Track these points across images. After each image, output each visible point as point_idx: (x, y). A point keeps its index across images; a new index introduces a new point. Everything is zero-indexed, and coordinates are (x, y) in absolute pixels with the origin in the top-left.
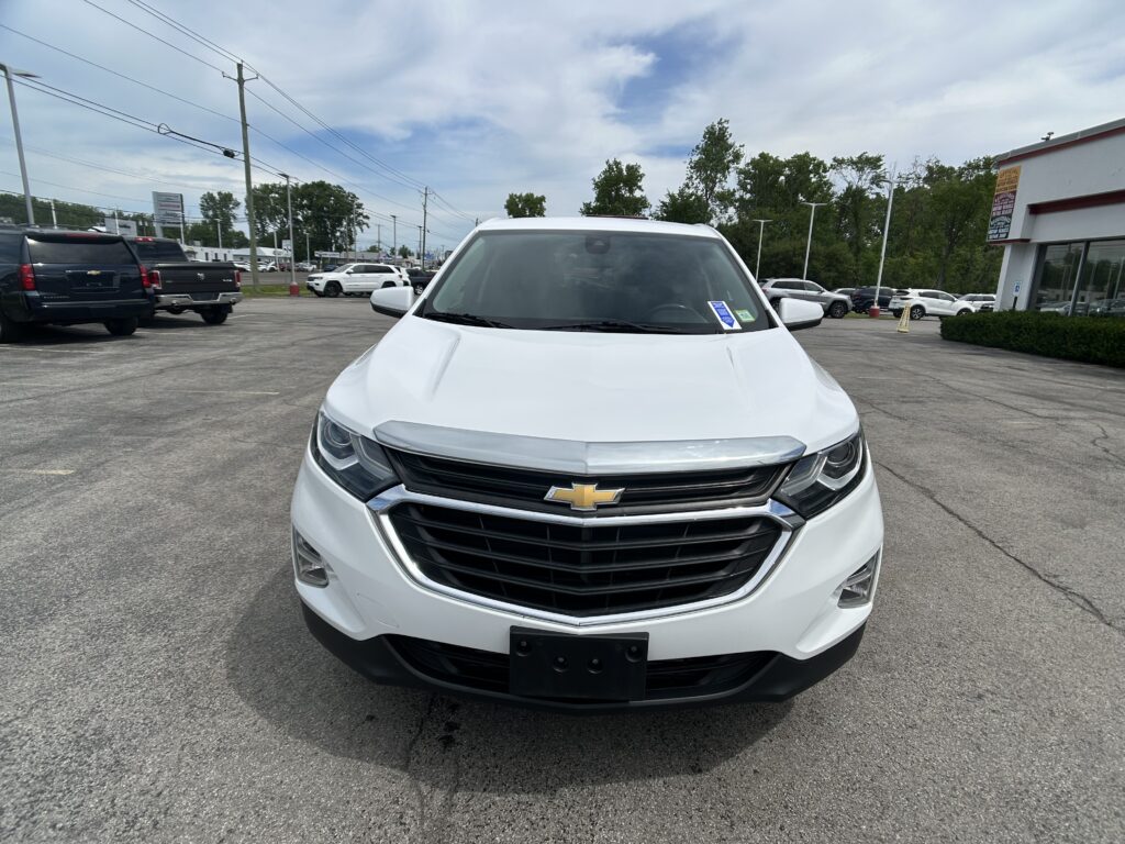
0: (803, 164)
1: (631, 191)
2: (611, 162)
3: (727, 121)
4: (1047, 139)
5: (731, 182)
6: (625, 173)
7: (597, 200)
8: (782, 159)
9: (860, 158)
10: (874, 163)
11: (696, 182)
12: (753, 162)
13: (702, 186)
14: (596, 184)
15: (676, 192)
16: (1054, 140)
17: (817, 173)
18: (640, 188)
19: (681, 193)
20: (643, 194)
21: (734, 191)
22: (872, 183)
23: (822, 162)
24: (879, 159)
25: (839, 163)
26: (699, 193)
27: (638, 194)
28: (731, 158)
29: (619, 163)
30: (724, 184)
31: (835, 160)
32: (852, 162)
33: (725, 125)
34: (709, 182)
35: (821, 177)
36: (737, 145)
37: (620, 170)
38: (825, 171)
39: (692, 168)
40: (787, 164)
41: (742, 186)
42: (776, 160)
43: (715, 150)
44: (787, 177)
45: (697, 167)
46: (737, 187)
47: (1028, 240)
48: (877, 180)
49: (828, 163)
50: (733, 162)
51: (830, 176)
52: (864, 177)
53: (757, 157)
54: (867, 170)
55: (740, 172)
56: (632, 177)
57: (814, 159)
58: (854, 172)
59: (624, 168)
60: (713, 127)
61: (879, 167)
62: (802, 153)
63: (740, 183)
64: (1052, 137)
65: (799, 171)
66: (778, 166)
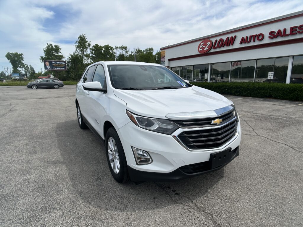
0: (107, 48)
1: (57, 53)
2: (49, 44)
3: (85, 35)
4: (169, 45)
5: (89, 52)
6: (54, 48)
7: (45, 55)
8: (102, 46)
9: (122, 47)
10: (125, 48)
11: (78, 51)
12: (94, 46)
13: (80, 52)
14: (45, 50)
15: (72, 54)
16: (170, 46)
17: (111, 50)
18: (60, 52)
19: (74, 54)
20: (62, 54)
21: (90, 54)
22: (126, 53)
23: (112, 47)
24: (126, 47)
25: (117, 48)
26: (80, 54)
27: (60, 54)
28: (87, 45)
29: (52, 44)
30: (87, 52)
31: (116, 47)
32: (120, 48)
33: (84, 36)
34: (82, 51)
35: (113, 51)
36: (89, 41)
37: (52, 47)
38: (113, 50)
39: (76, 47)
40: (103, 47)
41: (92, 53)
42: (100, 46)
43: (82, 43)
44: (104, 51)
45: (78, 47)
46: (90, 53)
47: (169, 67)
48: (127, 52)
49: (114, 48)
50: (88, 46)
51: (115, 51)
52: (124, 51)
53: (95, 45)
54: (124, 50)
55: (90, 49)
56: (57, 49)
57: (110, 46)
58: (121, 50)
59: (54, 46)
60: (81, 36)
61: (127, 49)
62: (107, 45)
63: (91, 52)
64: (170, 45)
65: (107, 49)
66: (101, 48)
